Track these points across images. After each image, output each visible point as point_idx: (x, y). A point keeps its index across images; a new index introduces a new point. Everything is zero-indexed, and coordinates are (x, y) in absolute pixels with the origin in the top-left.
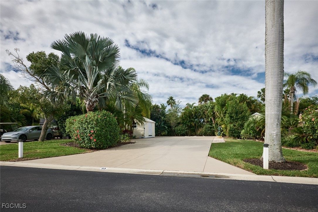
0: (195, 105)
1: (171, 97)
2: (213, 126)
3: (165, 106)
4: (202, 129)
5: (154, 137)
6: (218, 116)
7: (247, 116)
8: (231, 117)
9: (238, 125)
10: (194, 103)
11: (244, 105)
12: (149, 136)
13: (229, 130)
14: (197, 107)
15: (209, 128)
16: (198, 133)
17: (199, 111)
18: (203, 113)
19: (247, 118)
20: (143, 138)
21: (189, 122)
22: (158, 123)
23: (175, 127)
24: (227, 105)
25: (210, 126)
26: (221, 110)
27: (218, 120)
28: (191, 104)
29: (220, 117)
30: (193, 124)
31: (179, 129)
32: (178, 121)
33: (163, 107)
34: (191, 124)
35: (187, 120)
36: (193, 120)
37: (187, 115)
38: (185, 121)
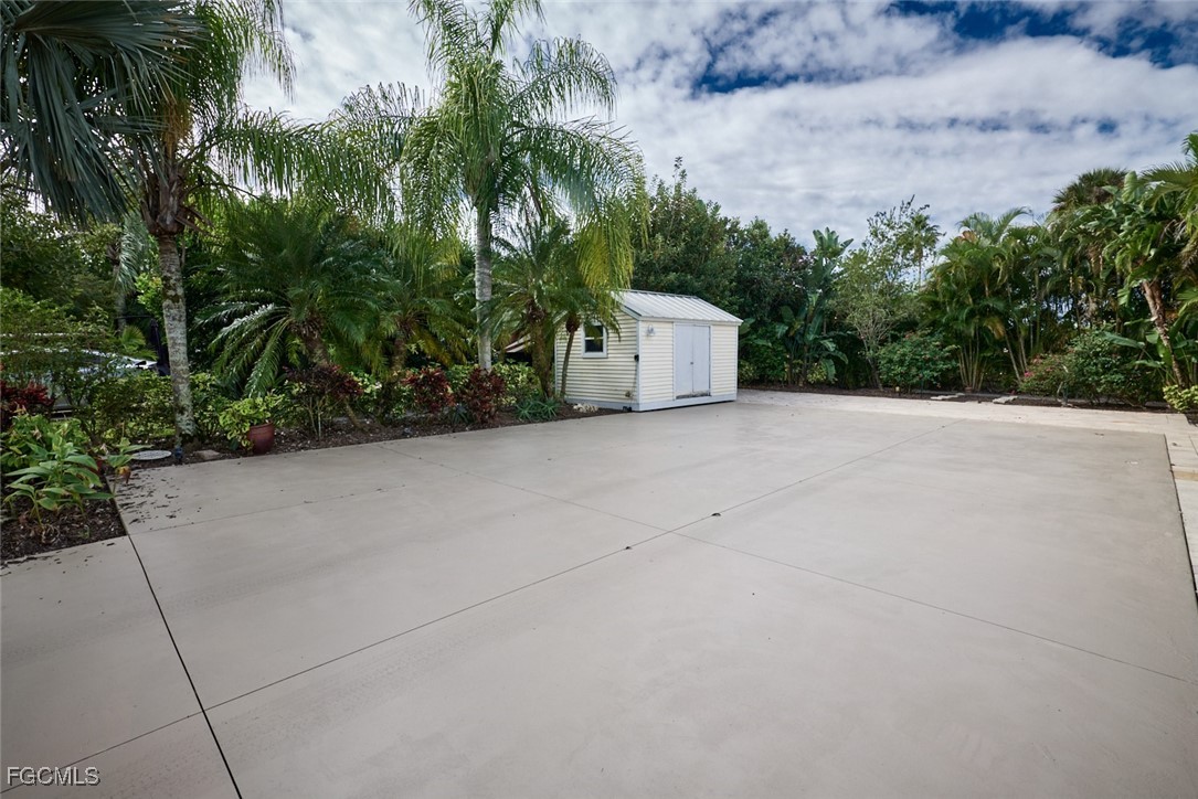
2: (1152, 339)
3: (841, 240)
4: (1055, 358)
5: (733, 397)
10: (1018, 213)
12: (681, 396)
14: (1036, 231)
15: (1110, 353)
16: (1026, 380)
17: (1048, 250)
18: (1073, 262)
20: (630, 411)
21: (972, 314)
23: (882, 343)
28: (995, 218)
30: (998, 330)
31: (904, 355)
32: (902, 314)
33: (829, 247)
34: (981, 329)
35: (962, 305)
36: (1000, 305)
37: (963, 276)
38: (944, 312)
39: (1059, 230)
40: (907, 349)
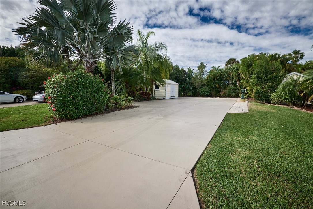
0: (220, 68)
1: (202, 63)
2: (238, 87)
3: (192, 70)
4: (225, 90)
5: (178, 97)
6: (243, 77)
7: (280, 77)
8: (258, 78)
9: (268, 87)
10: (220, 66)
11: (278, 63)
12: (171, 97)
13: (255, 93)
14: (223, 69)
15: (233, 90)
16: (222, 94)
17: (224, 73)
18: (228, 75)
19: (280, 78)
20: (164, 99)
21: (214, 83)
22: (184, 85)
23: (200, 88)
24: (254, 65)
25: (234, 88)
26: (247, 71)
27: (244, 82)
28: (217, 67)
29: (245, 79)
30: (217, 86)
31: (204, 90)
32: (203, 83)
33: (190, 70)
34: (215, 86)
35: (212, 82)
36: (218, 82)
37: (212, 77)
38: (209, 83)
39: (226, 69)
40: (204, 89)
